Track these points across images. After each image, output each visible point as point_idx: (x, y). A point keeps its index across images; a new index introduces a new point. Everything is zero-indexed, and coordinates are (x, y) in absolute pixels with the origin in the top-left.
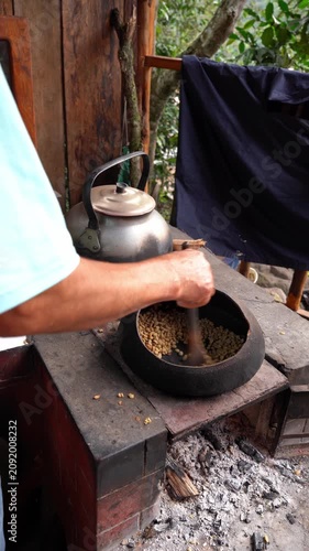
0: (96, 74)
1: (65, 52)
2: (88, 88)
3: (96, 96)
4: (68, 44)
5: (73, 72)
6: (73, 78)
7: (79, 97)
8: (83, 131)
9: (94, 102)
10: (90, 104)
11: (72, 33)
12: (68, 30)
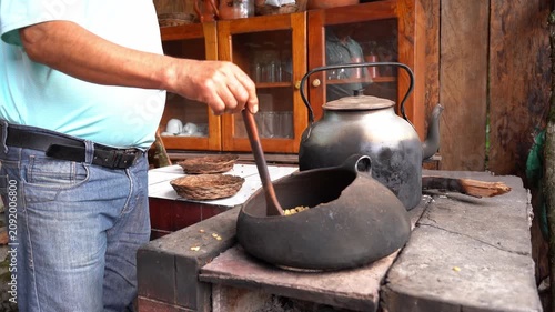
0: (530, 47)
1: (492, 30)
2: (518, 63)
3: (529, 71)
4: (496, 23)
5: (500, 49)
6: (501, 54)
7: (507, 73)
8: (509, 108)
9: (526, 77)
10: (521, 79)
11: (501, 12)
12: (496, 10)
